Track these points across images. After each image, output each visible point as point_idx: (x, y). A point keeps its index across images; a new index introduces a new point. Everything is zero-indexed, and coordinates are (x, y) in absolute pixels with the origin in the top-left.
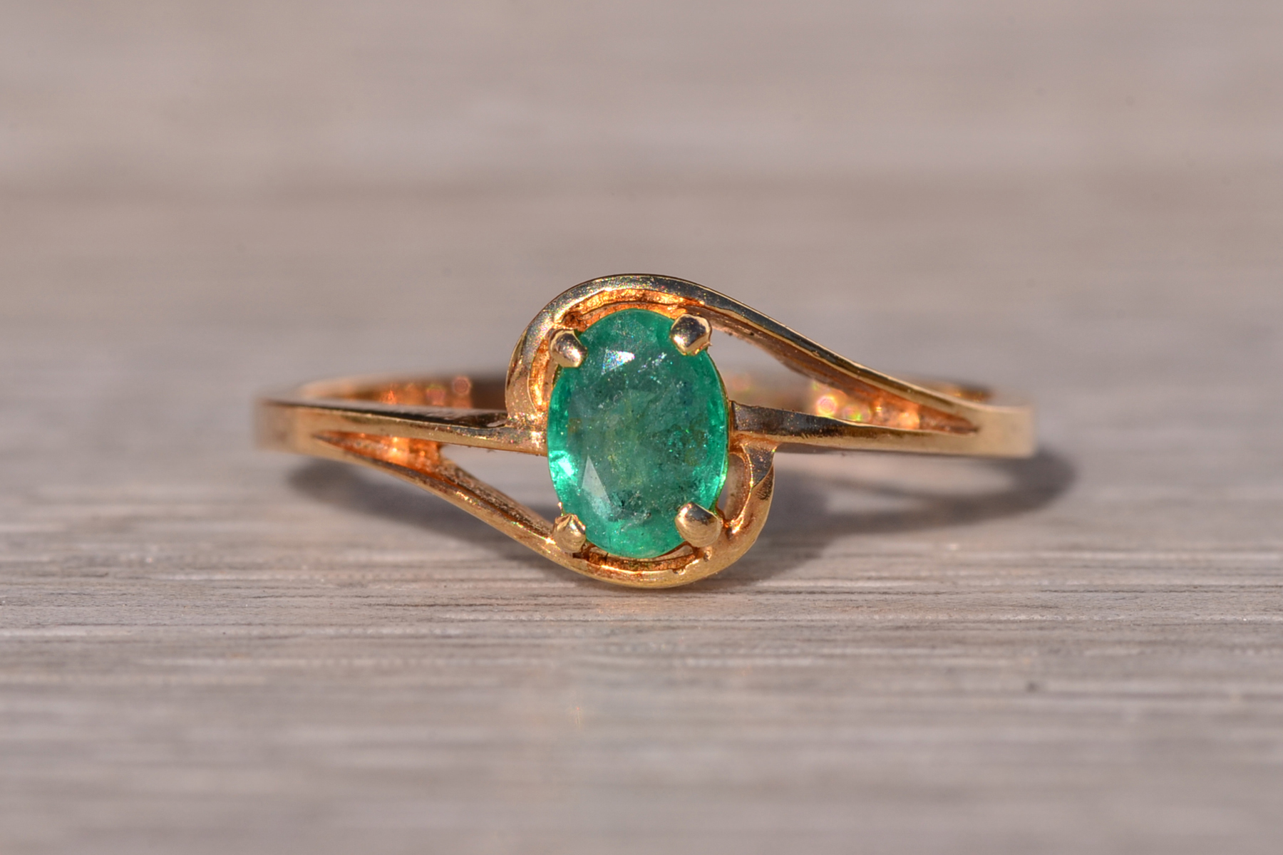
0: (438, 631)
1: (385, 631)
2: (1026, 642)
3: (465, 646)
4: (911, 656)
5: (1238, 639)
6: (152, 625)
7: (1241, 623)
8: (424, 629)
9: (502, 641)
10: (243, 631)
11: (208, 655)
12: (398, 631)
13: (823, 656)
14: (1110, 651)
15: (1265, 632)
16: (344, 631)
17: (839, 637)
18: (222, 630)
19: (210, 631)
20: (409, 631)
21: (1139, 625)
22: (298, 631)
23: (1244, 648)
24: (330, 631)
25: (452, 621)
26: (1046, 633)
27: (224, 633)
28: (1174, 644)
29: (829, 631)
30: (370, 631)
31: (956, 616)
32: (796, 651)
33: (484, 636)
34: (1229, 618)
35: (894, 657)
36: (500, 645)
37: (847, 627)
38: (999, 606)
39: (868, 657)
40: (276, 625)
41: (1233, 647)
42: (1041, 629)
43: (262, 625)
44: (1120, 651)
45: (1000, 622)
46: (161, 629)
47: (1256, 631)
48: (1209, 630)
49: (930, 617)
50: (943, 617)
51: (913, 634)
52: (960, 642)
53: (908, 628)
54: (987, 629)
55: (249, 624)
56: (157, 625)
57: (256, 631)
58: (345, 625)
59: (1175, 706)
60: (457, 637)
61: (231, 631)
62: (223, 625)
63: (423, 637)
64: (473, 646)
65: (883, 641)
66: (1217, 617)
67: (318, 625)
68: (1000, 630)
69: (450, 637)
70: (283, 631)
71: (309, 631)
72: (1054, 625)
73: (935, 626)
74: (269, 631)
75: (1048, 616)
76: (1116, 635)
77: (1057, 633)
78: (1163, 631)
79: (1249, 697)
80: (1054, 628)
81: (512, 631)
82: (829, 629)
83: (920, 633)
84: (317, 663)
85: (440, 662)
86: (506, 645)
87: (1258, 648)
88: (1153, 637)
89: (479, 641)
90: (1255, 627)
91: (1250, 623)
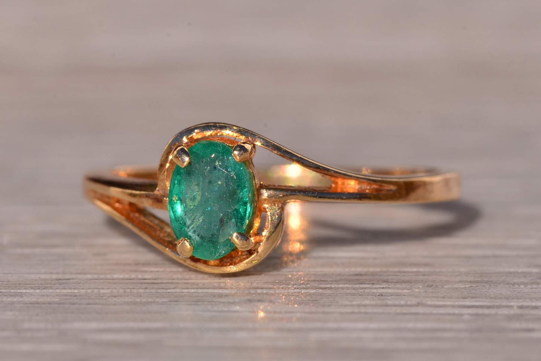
0: (140, 277)
1: (115, 276)
2: (417, 282)
3: (153, 283)
4: (362, 288)
5: (516, 280)
6: (6, 274)
7: (518, 273)
8: (133, 276)
9: (170, 281)
10: (48, 276)
11: (32, 288)
12: (121, 276)
13: (321, 288)
14: (456, 286)
15: (529, 277)
16: (96, 276)
17: (329, 279)
18: (38, 276)
19: (33, 276)
20: (127, 276)
21: (470, 274)
22: (74, 276)
23: (519, 284)
24: (89, 276)
25: (147, 272)
26: (426, 277)
27: (40, 277)
28: (486, 282)
29: (324, 276)
30: (108, 276)
31: (384, 269)
32: (308, 286)
33: (161, 279)
34: (512, 270)
35: (354, 289)
36: (169, 283)
37: (333, 275)
38: (404, 264)
39: (343, 288)
40: (64, 274)
41: (514, 284)
42: (424, 275)
43: (58, 273)
44: (462, 286)
45: (404, 272)
46: (9, 275)
47: (525, 276)
48: (503, 276)
49: (372, 270)
50: (377, 270)
51: (364, 277)
52: (386, 281)
53: (361, 275)
54: (399, 276)
55: (51, 273)
56: (8, 273)
57: (54, 277)
58: (96, 274)
59: (487, 311)
60: (149, 279)
61: (43, 276)
62: (39, 273)
63: (133, 279)
64: (156, 284)
65: (349, 281)
66: (507, 270)
67: (84, 274)
68: (404, 276)
69: (145, 279)
70: (67, 276)
71: (79, 276)
72: (430, 274)
73: (373, 274)
74: (60, 276)
75: (427, 269)
76: (458, 279)
77: (431, 278)
78: (481, 276)
79: (521, 307)
80: (430, 275)
81: (175, 276)
82: (324, 275)
83: (367, 277)
84: (83, 291)
85: (141, 291)
86: (172, 283)
87: (525, 284)
88: (476, 279)
89: (159, 281)
90: (525, 274)
91: (521, 273)
